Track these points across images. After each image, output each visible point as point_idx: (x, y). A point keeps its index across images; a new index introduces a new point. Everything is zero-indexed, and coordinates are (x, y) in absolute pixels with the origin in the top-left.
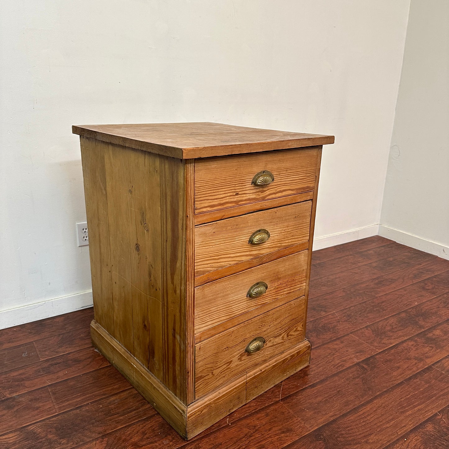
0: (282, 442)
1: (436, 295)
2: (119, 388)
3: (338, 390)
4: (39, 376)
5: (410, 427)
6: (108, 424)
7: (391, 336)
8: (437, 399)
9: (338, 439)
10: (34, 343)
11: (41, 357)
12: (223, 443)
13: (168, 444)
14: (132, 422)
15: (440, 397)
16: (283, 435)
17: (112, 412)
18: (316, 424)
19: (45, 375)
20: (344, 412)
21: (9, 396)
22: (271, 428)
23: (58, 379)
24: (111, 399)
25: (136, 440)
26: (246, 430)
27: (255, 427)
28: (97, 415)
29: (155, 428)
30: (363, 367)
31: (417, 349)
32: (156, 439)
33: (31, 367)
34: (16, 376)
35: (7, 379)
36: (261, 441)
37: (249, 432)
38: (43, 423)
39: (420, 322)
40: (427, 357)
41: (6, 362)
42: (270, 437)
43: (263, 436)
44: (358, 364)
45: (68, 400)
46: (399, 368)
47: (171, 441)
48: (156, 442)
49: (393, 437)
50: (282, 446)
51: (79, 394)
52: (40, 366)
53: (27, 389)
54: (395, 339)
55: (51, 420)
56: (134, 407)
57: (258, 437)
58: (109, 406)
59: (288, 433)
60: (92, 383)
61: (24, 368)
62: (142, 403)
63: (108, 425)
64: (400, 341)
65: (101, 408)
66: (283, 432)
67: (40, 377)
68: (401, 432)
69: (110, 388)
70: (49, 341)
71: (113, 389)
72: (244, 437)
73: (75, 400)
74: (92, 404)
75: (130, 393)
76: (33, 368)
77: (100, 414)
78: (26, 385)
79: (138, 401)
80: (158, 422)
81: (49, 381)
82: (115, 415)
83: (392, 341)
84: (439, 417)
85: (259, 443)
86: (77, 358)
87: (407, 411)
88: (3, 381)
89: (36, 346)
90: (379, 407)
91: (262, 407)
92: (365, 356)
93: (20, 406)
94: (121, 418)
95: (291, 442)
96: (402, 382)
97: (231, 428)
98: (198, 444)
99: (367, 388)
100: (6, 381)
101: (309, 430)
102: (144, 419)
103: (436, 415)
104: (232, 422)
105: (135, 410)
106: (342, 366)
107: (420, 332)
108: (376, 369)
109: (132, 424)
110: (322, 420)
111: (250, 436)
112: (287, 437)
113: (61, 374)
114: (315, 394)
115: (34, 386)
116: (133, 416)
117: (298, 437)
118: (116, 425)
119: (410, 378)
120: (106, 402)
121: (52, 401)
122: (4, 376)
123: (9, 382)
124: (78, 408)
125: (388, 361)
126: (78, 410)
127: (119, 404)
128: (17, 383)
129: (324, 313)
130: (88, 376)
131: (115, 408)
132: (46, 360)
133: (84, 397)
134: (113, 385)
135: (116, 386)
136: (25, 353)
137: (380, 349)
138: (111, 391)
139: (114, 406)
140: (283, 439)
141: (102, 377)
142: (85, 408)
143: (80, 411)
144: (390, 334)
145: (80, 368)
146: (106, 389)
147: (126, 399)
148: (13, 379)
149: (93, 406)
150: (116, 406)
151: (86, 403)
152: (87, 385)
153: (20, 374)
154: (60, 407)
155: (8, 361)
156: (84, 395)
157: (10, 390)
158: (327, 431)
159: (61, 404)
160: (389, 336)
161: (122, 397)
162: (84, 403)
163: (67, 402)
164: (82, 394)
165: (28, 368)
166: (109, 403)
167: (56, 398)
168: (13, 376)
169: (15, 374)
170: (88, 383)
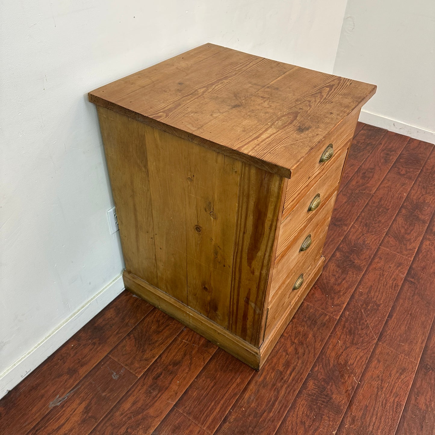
0: (406, 383)
1: (413, 180)
2: (242, 382)
3: (410, 313)
4: (154, 398)
6: (266, 426)
10: (110, 356)
11: (136, 373)
12: (368, 404)
13: (329, 425)
14: (283, 415)
16: (402, 377)
17: (259, 412)
18: (417, 355)
19: (159, 395)
20: (427, 335)
22: (390, 373)
23: (178, 394)
24: (246, 397)
25: (301, 433)
26: (375, 384)
27: (378, 377)
28: (249, 421)
29: (306, 413)
30: (411, 281)
32: (317, 424)
33: (137, 390)
34: (131, 407)
35: (125, 416)
36: (392, 389)
37: (378, 384)
39: (420, 216)
41: (104, 394)
42: (395, 383)
43: (390, 384)
44: (406, 279)
45: (208, 416)
47: (329, 421)
48: (318, 427)
50: (409, 388)
51: (213, 404)
52: (144, 385)
53: (157, 420)
54: (414, 241)
56: (273, 398)
57: (387, 386)
58: (250, 406)
59: (405, 373)
60: (213, 386)
61: (131, 394)
62: (275, 390)
63: (266, 428)
64: (419, 243)
65: (246, 411)
66: (401, 374)
67: (156, 399)
69: (234, 385)
70: (125, 349)
71: (238, 385)
72: (378, 392)
73: (215, 413)
74: (234, 411)
75: (256, 382)
76: (140, 390)
77: (250, 419)
78: (152, 414)
79: (271, 390)
80: (304, 406)
81: (170, 400)
82: (264, 413)
83: (413, 244)
85: (391, 392)
86: (173, 359)
88: (124, 420)
89: (116, 360)
91: (369, 354)
92: (406, 269)
94: (271, 414)
95: (412, 381)
97: (363, 385)
98: (351, 414)
99: (427, 303)
100: (126, 418)
101: (417, 364)
102: (291, 407)
104: (359, 379)
105: (275, 401)
106: (397, 285)
107: (426, 227)
108: (421, 280)
109: (285, 417)
110: (418, 349)
111: (382, 388)
112: (406, 377)
113: (174, 387)
114: (397, 324)
115: (161, 413)
116: (279, 408)
117: (413, 373)
118: (273, 424)
120: (244, 403)
121: (195, 424)
122: (118, 413)
123: (130, 418)
124: (225, 421)
125: (424, 268)
126: (227, 423)
127: (257, 400)
128: (140, 416)
129: (346, 228)
130: (203, 379)
131: (258, 406)
132: (144, 374)
133: (220, 405)
134: (234, 380)
135: (238, 380)
136: (113, 373)
137: (411, 257)
138: (238, 387)
139: (255, 403)
140: (405, 380)
141: (217, 374)
142: (232, 418)
143: (230, 423)
144: (408, 237)
145: (187, 371)
146: (232, 387)
147: (258, 391)
148: (131, 413)
149: (236, 412)
150: (257, 403)
151: (227, 412)
152: (211, 390)
153: (134, 404)
154: (209, 427)
155: (104, 391)
156: (218, 404)
157: (140, 427)
158: (428, 360)
159: (206, 423)
160: (409, 240)
161: (254, 390)
162: (226, 412)
163: (209, 418)
164: (215, 402)
165: (135, 393)
166: (248, 402)
167: (195, 418)
168: (129, 409)
169: (127, 406)
170: (210, 387)
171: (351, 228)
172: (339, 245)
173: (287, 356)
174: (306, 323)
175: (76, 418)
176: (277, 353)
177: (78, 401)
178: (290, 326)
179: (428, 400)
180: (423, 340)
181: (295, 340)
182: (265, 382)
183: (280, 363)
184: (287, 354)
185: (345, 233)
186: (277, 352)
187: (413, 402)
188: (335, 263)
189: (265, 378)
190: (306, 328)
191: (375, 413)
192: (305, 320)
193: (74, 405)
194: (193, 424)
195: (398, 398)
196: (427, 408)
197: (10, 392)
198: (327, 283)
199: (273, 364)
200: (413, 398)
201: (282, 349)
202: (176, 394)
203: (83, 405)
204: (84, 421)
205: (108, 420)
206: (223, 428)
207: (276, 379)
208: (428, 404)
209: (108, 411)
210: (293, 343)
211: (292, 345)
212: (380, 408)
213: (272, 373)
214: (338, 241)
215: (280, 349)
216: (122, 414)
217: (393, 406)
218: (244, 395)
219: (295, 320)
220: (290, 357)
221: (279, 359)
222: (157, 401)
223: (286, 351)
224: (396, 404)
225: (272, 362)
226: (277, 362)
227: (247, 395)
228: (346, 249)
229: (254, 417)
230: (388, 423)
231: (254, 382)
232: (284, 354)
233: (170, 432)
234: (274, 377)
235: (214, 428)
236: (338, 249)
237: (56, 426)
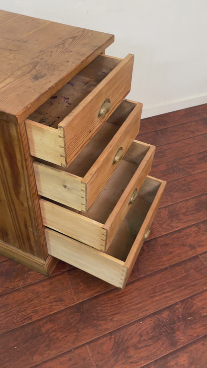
0: (52, 309)
5: (151, 312)
7: (181, 220)
8: (185, 288)
9: (93, 314)
12: (10, 304)
15: (189, 287)
16: (54, 304)
18: (83, 297)
22: (48, 296)
26: (30, 295)
27: (38, 293)
31: (196, 236)
36: (37, 306)
37: (32, 297)
40: (200, 246)
42: (45, 304)
43: (40, 302)
46: (171, 253)
49: (133, 319)
50: (50, 313)
54: (183, 222)
57: (36, 303)
59: (59, 303)
64: (187, 225)
66: (56, 301)
68: (141, 315)
72: (26, 301)
83: (180, 225)
84: (177, 306)
85: (35, 307)
87: (157, 296)
90: (136, 289)
95: (58, 310)
96: (166, 268)
97: (21, 291)
101: (75, 302)
103: (177, 304)
104: (24, 286)
108: (152, 252)
110: (89, 294)
111: (31, 301)
112: (57, 305)
117: (65, 307)
119: (175, 265)
125: (166, 245)
137: (165, 232)
140: (53, 307)
144: (181, 216)
158: (87, 306)
160: (179, 220)
179: (53, 329)
180: (100, 292)
187: (41, 323)
191: (8, 312)
195: (34, 314)
196: (46, 333)
200: (45, 321)
208: (50, 331)
212: (15, 312)
217: (25, 316)
224: (28, 316)
230: (9, 323)
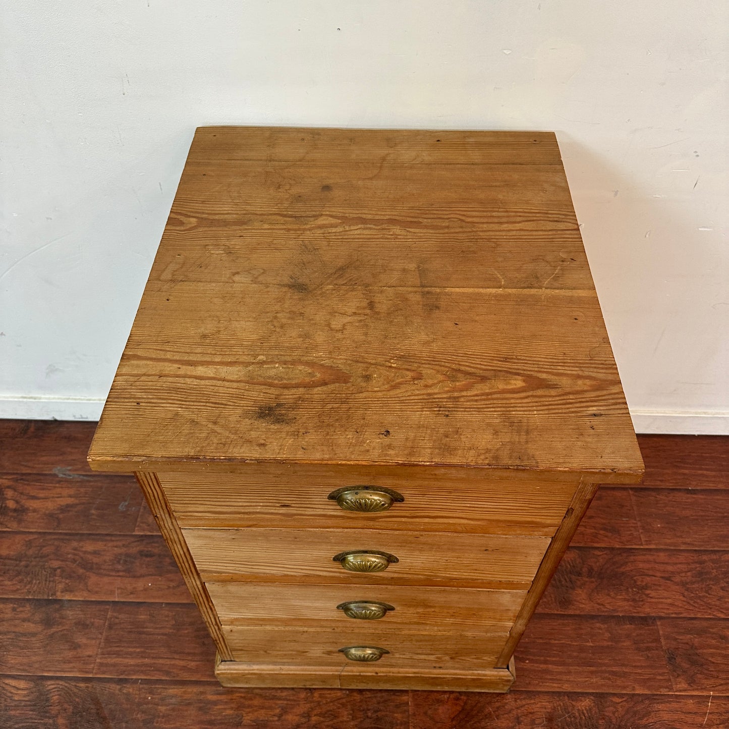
2: (193, 671)
4: (114, 571)
11: (139, 526)
17: (155, 724)
19: (121, 574)
21: (59, 596)
23: (132, 596)
24: (170, 690)
28: (134, 716)
33: (115, 543)
34: (90, 553)
35: (75, 554)
38: (66, 685)
41: (93, 511)
45: (118, 654)
51: (138, 650)
52: (126, 547)
53: (85, 594)
55: (78, 685)
58: (158, 705)
60: (166, 635)
61: (106, 541)
65: (148, 703)
67: (114, 574)
69: (182, 663)
71: (184, 668)
73: (126, 661)
74: (141, 686)
75: (202, 693)
76: (116, 547)
77: (139, 716)
78: (89, 583)
81: (120, 591)
88: (69, 556)
93: (60, 628)
100: (73, 557)
113: (140, 584)
115: (97, 592)
120: (160, 694)
121: (100, 644)
122: (75, 544)
123: (74, 561)
124: (120, 681)
126: (118, 687)
127: (173, 710)
128: (81, 571)
129: (684, 685)
130: (171, 614)
131: (163, 717)
132: (142, 536)
133: (139, 661)
134: (190, 658)
135: (193, 664)
136: (125, 501)
138: (181, 670)
139: (166, 710)
141: (187, 629)
142: (129, 689)
143: (120, 690)
145: (172, 584)
146: (177, 662)
147: (189, 704)
148: (82, 558)
149: (140, 690)
150: (168, 712)
151: (134, 677)
152: (158, 634)
153: (95, 553)
154: (101, 664)
155: (97, 509)
156: (142, 657)
157: (67, 581)
159: (105, 658)
161: (187, 696)
162: (134, 674)
163: (116, 658)
164: (142, 652)
165: (110, 544)
166: (163, 699)
167: (107, 640)
168: (85, 552)
169: (89, 547)
170: (162, 631)
171: (692, 696)
172: (614, 695)
173: (276, 718)
174: (365, 719)
175: (50, 505)
176: (272, 699)
177: (72, 492)
178: (339, 694)
181: (315, 716)
182: (209, 706)
183: (256, 714)
184: (280, 716)
185: (664, 691)
186: (274, 698)
188: (554, 709)
189: (215, 703)
190: (352, 723)
192: (370, 714)
193: (66, 492)
194: (98, 642)
197: (56, 421)
198: (488, 716)
199: (247, 703)
201: (285, 702)
202: (132, 593)
203: (70, 501)
204: (51, 516)
205: (62, 539)
206: (108, 685)
207: (223, 721)
209: (73, 532)
210: (308, 715)
211: (302, 716)
213: (232, 708)
214: (624, 688)
215: (284, 700)
216: (75, 549)
218: (173, 687)
219: (357, 697)
220: (277, 723)
221: (263, 708)
222: (110, 578)
223: (285, 711)
225: (251, 699)
226: (256, 706)
227: (173, 691)
228: (614, 713)
229: (143, 720)
231: (201, 689)
232: (277, 711)
233: (74, 621)
234: (225, 716)
235: (104, 673)
236: (600, 696)
237: (33, 493)
